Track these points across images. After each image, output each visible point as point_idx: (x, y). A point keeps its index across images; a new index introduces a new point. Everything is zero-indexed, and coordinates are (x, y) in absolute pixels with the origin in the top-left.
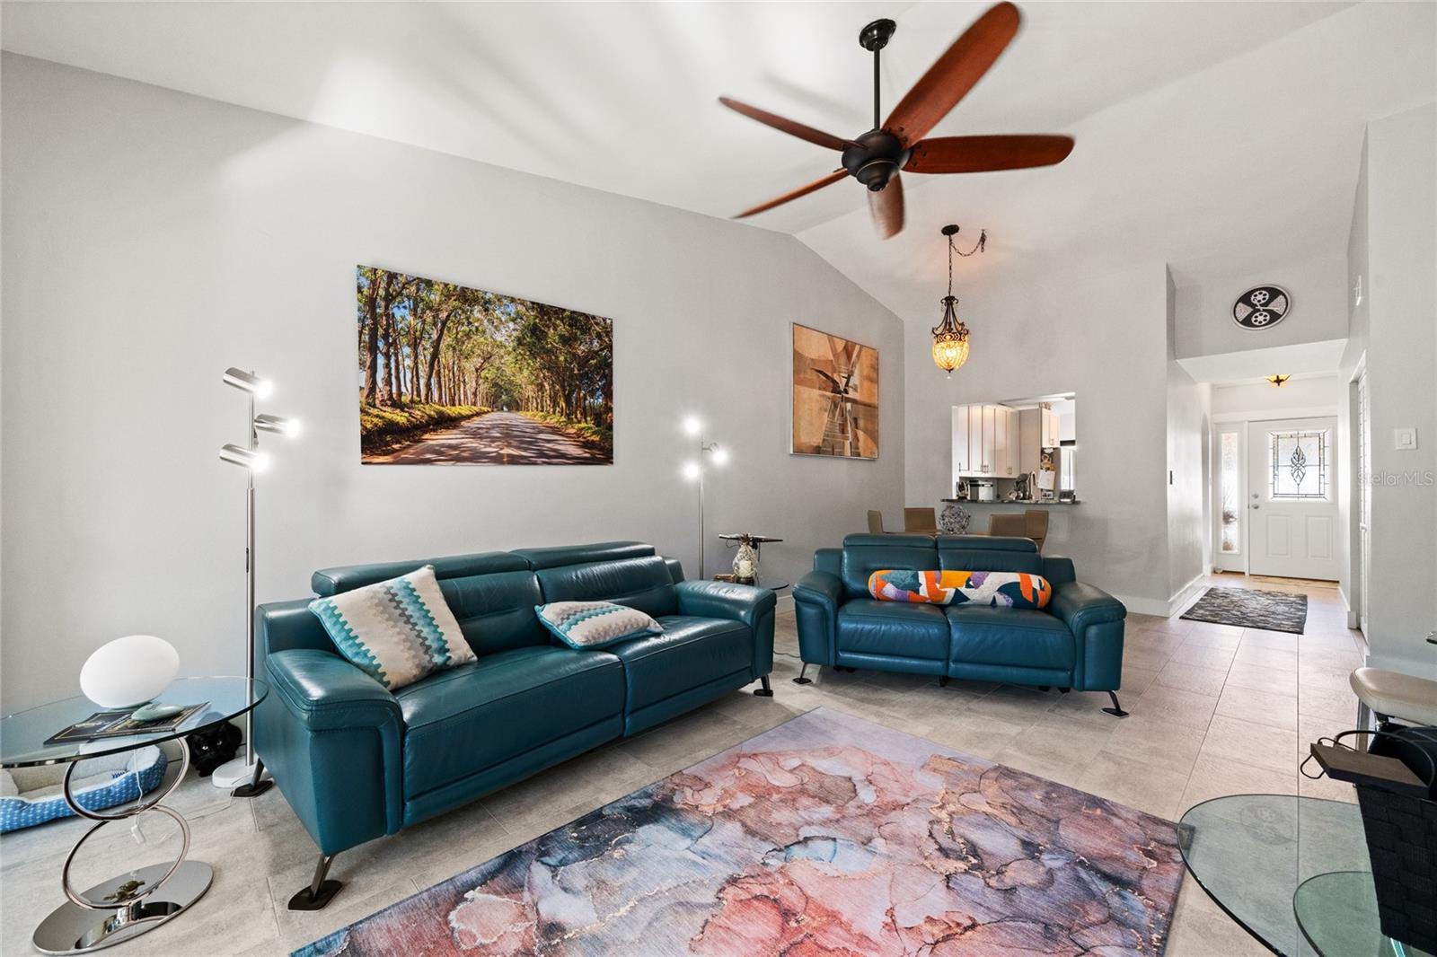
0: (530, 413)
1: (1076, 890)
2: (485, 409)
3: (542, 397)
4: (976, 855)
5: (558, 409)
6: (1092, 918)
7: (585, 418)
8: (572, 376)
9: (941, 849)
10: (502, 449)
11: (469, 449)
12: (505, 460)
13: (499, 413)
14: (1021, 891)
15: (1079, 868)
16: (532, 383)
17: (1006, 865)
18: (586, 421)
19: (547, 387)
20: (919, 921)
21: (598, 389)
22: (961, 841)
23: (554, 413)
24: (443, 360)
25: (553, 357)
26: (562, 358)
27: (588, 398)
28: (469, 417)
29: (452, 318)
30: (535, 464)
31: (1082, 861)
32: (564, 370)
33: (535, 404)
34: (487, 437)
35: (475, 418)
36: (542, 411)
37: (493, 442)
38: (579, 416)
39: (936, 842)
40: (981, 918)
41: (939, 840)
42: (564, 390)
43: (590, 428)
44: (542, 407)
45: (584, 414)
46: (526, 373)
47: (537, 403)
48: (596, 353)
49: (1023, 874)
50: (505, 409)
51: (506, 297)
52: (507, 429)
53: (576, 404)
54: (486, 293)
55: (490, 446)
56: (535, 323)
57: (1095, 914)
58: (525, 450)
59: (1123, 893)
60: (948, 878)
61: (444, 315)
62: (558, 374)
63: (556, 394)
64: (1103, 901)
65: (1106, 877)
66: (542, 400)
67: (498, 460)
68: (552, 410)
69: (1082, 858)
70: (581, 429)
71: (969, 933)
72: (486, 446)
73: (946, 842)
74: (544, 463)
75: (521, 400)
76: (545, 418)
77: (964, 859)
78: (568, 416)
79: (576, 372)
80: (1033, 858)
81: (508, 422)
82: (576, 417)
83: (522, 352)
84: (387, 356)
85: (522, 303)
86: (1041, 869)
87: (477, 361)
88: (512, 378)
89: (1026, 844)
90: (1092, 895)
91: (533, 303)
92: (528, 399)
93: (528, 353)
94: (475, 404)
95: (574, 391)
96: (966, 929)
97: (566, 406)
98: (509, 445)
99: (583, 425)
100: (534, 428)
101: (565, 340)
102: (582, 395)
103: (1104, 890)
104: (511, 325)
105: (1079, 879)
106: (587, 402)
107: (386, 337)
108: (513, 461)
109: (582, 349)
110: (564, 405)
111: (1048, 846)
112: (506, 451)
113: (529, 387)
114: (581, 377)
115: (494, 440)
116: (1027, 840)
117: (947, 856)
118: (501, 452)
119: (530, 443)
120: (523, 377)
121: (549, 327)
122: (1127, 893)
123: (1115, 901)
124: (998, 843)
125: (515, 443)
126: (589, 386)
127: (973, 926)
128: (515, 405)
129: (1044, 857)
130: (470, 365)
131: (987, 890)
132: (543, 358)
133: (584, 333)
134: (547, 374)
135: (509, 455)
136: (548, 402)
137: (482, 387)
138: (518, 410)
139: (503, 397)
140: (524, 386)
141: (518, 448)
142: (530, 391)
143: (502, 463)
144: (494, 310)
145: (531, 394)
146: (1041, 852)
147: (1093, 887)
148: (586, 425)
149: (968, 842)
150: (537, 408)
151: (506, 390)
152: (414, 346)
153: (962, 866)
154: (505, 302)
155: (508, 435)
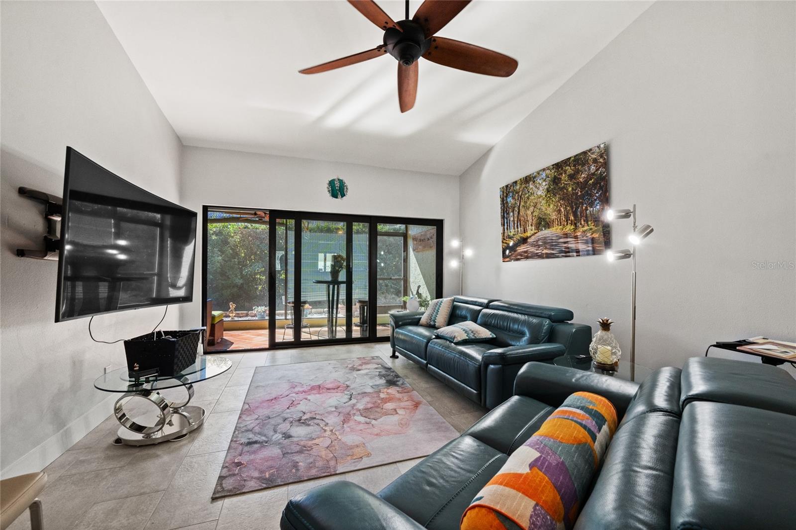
0: (555, 228)
1: (266, 432)
2: (536, 231)
3: (560, 217)
4: (303, 423)
5: (569, 222)
6: (257, 427)
7: (587, 222)
8: (577, 198)
9: (315, 418)
10: (543, 251)
11: (531, 252)
12: (544, 256)
13: (541, 232)
14: (281, 421)
15: (266, 440)
16: (555, 211)
17: (291, 426)
18: (588, 225)
19: (563, 210)
20: (301, 402)
21: (595, 200)
22: (312, 424)
23: (567, 224)
24: (521, 214)
25: (565, 191)
26: (570, 189)
27: (589, 208)
28: (530, 237)
29: (523, 193)
30: (558, 257)
31: (266, 443)
32: (572, 196)
33: (557, 223)
34: (537, 245)
35: (532, 237)
36: (561, 225)
37: (539, 247)
38: (583, 223)
39: (318, 419)
40: (288, 410)
41: (318, 420)
42: (572, 209)
43: (591, 229)
44: (561, 223)
45: (587, 221)
46: (552, 206)
47: (558, 221)
48: (593, 174)
49: (284, 427)
50: (543, 229)
51: (541, 170)
52: (545, 239)
53: (581, 215)
54: (533, 174)
55: (538, 250)
56: (555, 176)
57: (257, 429)
58: (553, 249)
59: (248, 440)
60: (305, 413)
61: (520, 193)
62: (568, 200)
63: (568, 213)
64: (255, 434)
65: (256, 442)
66: (560, 220)
67: (541, 256)
68: (566, 223)
69: (267, 444)
70: (584, 232)
71: (288, 406)
72: (537, 250)
73: (316, 421)
74: (563, 256)
75: (550, 222)
76: (563, 229)
77: (305, 420)
78: (575, 224)
79: (579, 194)
80: (284, 434)
81: (545, 236)
82: (581, 224)
83: (549, 196)
84: (507, 219)
85: (548, 168)
86: (279, 431)
87: (532, 209)
88: (546, 211)
89: (290, 437)
90: (259, 434)
91: (553, 165)
92: (553, 221)
93: (552, 195)
94: (532, 230)
95: (579, 206)
96: (289, 407)
97: (574, 218)
98: (546, 248)
99: (586, 228)
100: (557, 236)
101: (571, 177)
102: (584, 208)
103: (255, 437)
104: (544, 184)
105: (265, 436)
106: (588, 211)
107: (506, 212)
108: (549, 256)
109: (582, 177)
110: (573, 218)
111: (282, 441)
112: (545, 251)
113: (554, 214)
114: (582, 196)
115: (539, 246)
116: (290, 438)
117: (311, 418)
118: (543, 252)
119: (556, 245)
120: (550, 211)
121: (561, 174)
122: (247, 441)
123: (251, 436)
124: (299, 432)
125: (548, 247)
126: (589, 199)
127: (288, 408)
128: (548, 225)
129: (281, 436)
130: (529, 212)
131: (291, 416)
132: (559, 194)
133: (583, 165)
134: (562, 202)
135: (546, 253)
136: (564, 219)
137: (534, 220)
138: (549, 228)
139: (542, 223)
140: (551, 214)
141: (550, 249)
142: (554, 216)
143: (543, 258)
144: (537, 180)
145: (555, 217)
146: (283, 437)
147: (259, 436)
148: (589, 228)
149: (309, 425)
150: (558, 224)
151: (543, 219)
152: (513, 211)
153: (304, 418)
154: (541, 173)
155: (546, 242)
